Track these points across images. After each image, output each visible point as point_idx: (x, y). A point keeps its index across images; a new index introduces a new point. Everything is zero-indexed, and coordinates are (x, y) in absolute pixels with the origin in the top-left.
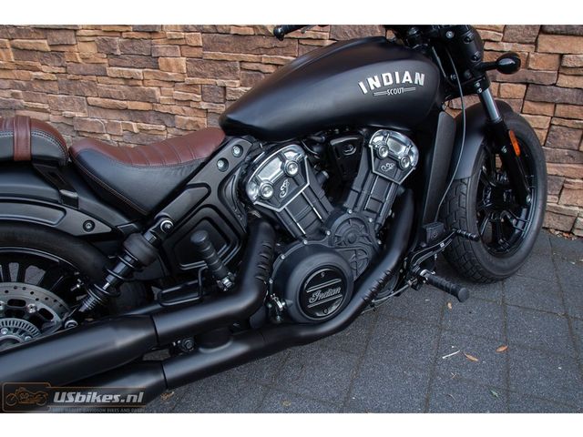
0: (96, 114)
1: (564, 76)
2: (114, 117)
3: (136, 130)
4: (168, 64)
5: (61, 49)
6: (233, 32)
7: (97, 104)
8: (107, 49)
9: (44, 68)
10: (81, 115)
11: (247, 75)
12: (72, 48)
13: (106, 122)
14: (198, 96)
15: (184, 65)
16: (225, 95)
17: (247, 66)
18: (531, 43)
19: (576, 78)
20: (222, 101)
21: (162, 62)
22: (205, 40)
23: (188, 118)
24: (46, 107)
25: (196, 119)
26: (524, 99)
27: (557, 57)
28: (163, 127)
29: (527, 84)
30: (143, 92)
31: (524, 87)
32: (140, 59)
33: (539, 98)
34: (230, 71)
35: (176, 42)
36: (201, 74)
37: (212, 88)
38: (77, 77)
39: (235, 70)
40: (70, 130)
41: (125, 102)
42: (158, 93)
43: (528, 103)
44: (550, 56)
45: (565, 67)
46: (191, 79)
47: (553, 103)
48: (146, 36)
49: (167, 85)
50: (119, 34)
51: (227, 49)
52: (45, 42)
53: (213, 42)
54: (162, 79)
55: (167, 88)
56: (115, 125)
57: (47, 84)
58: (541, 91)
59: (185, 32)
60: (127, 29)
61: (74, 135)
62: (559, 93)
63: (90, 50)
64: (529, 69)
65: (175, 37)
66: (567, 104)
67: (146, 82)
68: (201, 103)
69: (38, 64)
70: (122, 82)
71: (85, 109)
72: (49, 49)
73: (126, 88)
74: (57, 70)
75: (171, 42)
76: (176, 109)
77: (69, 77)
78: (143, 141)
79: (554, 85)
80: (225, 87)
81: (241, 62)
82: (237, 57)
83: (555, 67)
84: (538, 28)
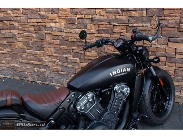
0: (22, 65)
1: (178, 55)
2: (28, 66)
3: (36, 71)
4: (47, 50)
5: (11, 44)
6: (69, 40)
7: (23, 62)
8: (26, 44)
9: (5, 49)
10: (17, 65)
11: (74, 54)
12: (14, 43)
13: (26, 68)
14: (58, 60)
15: (53, 50)
16: (67, 60)
17: (74, 51)
18: (166, 45)
19: (181, 55)
20: (66, 62)
21: (45, 49)
22: (60, 42)
23: (54, 67)
24: (5, 62)
25: (57, 68)
26: (166, 61)
27: (175, 49)
28: (46, 70)
29: (166, 57)
30: (39, 58)
32: (38, 48)
33: (170, 61)
34: (69, 53)
35: (50, 43)
36: (59, 53)
37: (63, 58)
38: (16, 53)
39: (70, 52)
40: (13, 70)
41: (32, 62)
42: (44, 59)
43: (167, 63)
44: (172, 49)
45: (177, 52)
46: (55, 55)
47: (175, 63)
48: (40, 40)
49: (47, 56)
50: (31, 40)
51: (68, 46)
52: (5, 41)
53: (63, 43)
54: (46, 54)
55: (47, 57)
56: (29, 69)
57: (5, 55)
58: (171, 59)
59: (53, 39)
60: (34, 38)
61: (14, 71)
62: (176, 60)
63: (21, 44)
64: (166, 52)
65: (50, 41)
66: (179, 63)
67: (40, 55)
68: (59, 63)
69: (2, 48)
70: (31, 55)
71: (18, 63)
72: (6, 43)
73: (33, 57)
74: (9, 50)
75: (49, 43)
76: (50, 64)
77: (13, 53)
78: (39, 74)
79: (175, 57)
80: (67, 58)
81: (72, 50)
82: (71, 48)
83: (174, 52)
84: (168, 40)
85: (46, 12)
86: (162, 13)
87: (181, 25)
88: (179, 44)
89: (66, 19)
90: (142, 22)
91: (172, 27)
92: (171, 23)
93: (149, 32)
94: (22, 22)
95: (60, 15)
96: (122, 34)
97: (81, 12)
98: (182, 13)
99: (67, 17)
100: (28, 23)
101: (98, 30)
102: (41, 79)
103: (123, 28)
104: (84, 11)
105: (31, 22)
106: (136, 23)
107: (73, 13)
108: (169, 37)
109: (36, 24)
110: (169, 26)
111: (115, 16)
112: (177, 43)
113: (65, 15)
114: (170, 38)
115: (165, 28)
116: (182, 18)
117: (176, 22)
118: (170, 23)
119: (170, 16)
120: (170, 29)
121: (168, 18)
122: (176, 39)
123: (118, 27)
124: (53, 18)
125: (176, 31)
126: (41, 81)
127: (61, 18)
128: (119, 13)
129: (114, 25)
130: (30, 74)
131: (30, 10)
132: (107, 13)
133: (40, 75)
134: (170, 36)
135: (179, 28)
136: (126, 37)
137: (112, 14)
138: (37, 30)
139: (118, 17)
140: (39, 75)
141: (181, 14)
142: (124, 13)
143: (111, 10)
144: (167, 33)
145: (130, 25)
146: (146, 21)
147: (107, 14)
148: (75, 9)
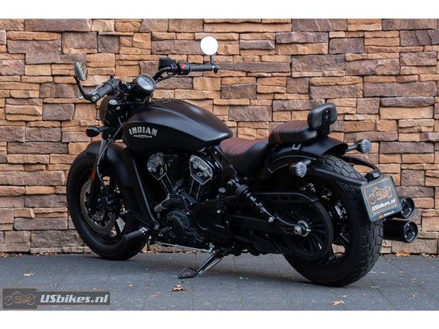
1: (402, 134)
8: (8, 138)
18: (375, 114)
19: (410, 135)
21: (71, 147)
26: (379, 152)
27: (395, 122)
29: (379, 142)
30: (47, 176)
31: (378, 144)
32: (46, 145)
33: (389, 150)
42: (63, 176)
43: (382, 156)
44: (390, 122)
45: (402, 128)
47: (399, 153)
48: (57, 124)
50: (24, 124)
58: (389, 146)
60: (36, 118)
62: (401, 146)
64: (379, 131)
66: (409, 153)
67: (50, 167)
70: (22, 168)
79: (397, 141)
83: (395, 129)
84: (378, 104)
85: (81, 48)
86: (361, 45)
87: (402, 68)
88: (403, 109)
89: (139, 65)
90: (321, 66)
91: (385, 73)
92: (382, 65)
93: (337, 87)
94: (3, 73)
95: (124, 57)
96: (277, 97)
97: (179, 48)
98: (402, 44)
99: (141, 62)
100: (23, 77)
101: (220, 91)
102: (43, 240)
103: (278, 81)
104: (187, 47)
105: (36, 73)
106: (307, 69)
107: (158, 51)
108: (381, 97)
109: (50, 79)
110: (379, 71)
111: (260, 56)
112: (399, 109)
113: (137, 57)
114: (383, 99)
115: (369, 77)
116: (403, 54)
117: (392, 63)
118: (380, 65)
119: (379, 51)
120: (381, 79)
121: (375, 56)
122: (396, 100)
123: (266, 81)
124: (102, 64)
125: (394, 82)
126: (43, 245)
127: (126, 63)
128: (270, 50)
129: (257, 78)
130: (4, 231)
131: (35, 43)
132: (243, 49)
133: (46, 227)
134: (382, 94)
135: (400, 75)
136: (287, 101)
137: (255, 51)
138: (48, 95)
139: (266, 58)
140: (42, 227)
141: (400, 45)
142: (281, 50)
143: (251, 43)
144: (374, 87)
145: (295, 74)
146: (328, 65)
147: (242, 52)
148: (164, 42)
